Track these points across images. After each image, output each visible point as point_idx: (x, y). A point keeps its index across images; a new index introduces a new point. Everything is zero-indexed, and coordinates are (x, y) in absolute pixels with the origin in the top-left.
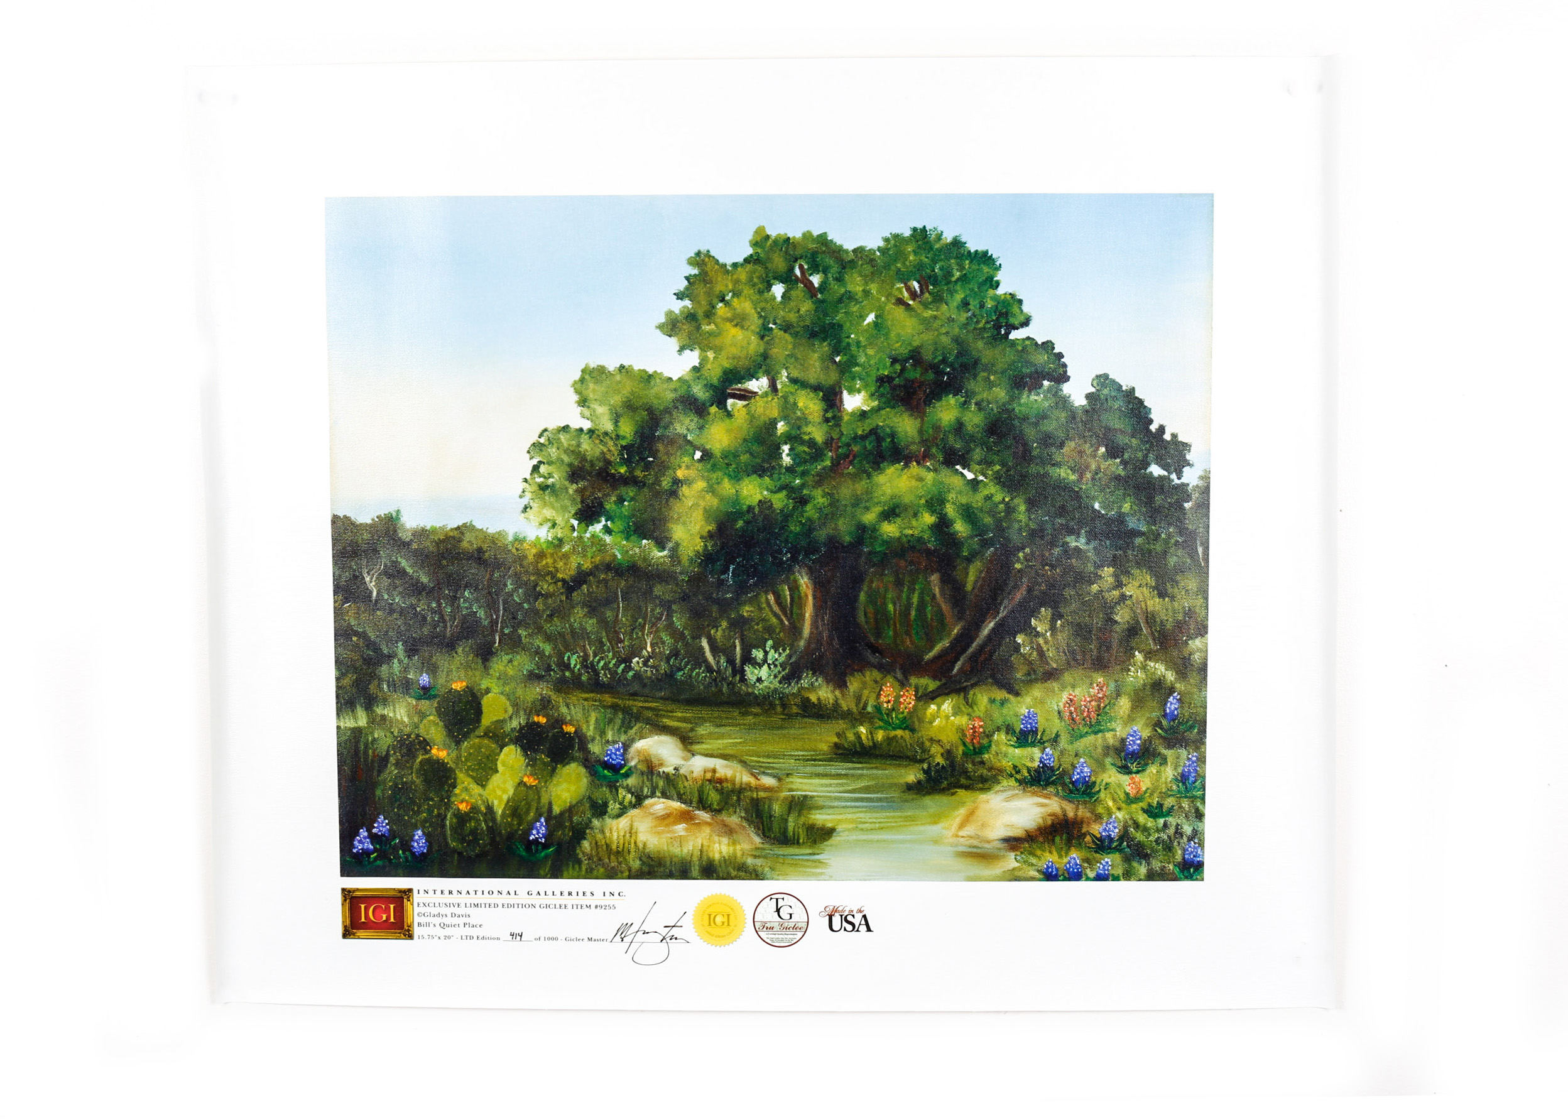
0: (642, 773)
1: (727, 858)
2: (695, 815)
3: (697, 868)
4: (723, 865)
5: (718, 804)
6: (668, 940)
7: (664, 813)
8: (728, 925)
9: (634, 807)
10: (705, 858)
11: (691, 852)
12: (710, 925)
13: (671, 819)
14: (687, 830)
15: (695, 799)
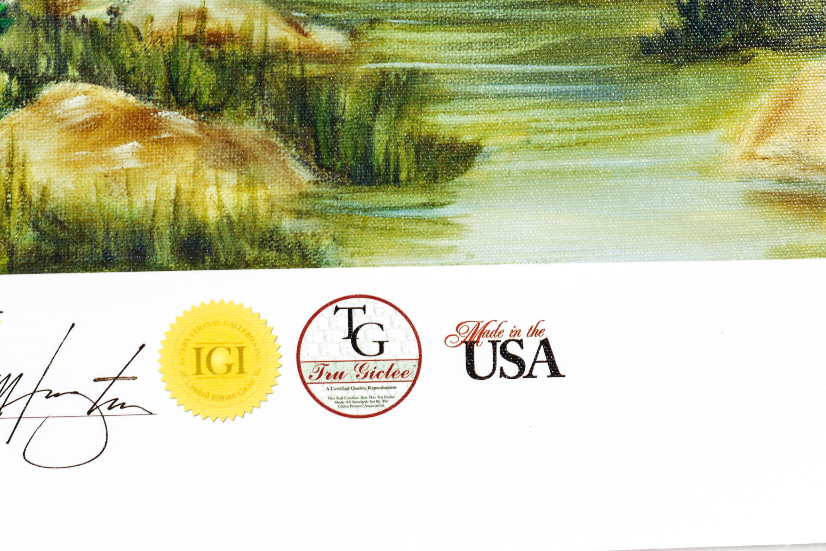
0: (34, 23)
1: (235, 218)
2: (160, 120)
3: (168, 243)
4: (227, 235)
5: (213, 94)
6: (104, 409)
7: (87, 116)
8: (241, 371)
9: (17, 103)
10: (184, 221)
11: (151, 207)
12: (199, 372)
13: (104, 132)
14: (141, 155)
15: (159, 84)
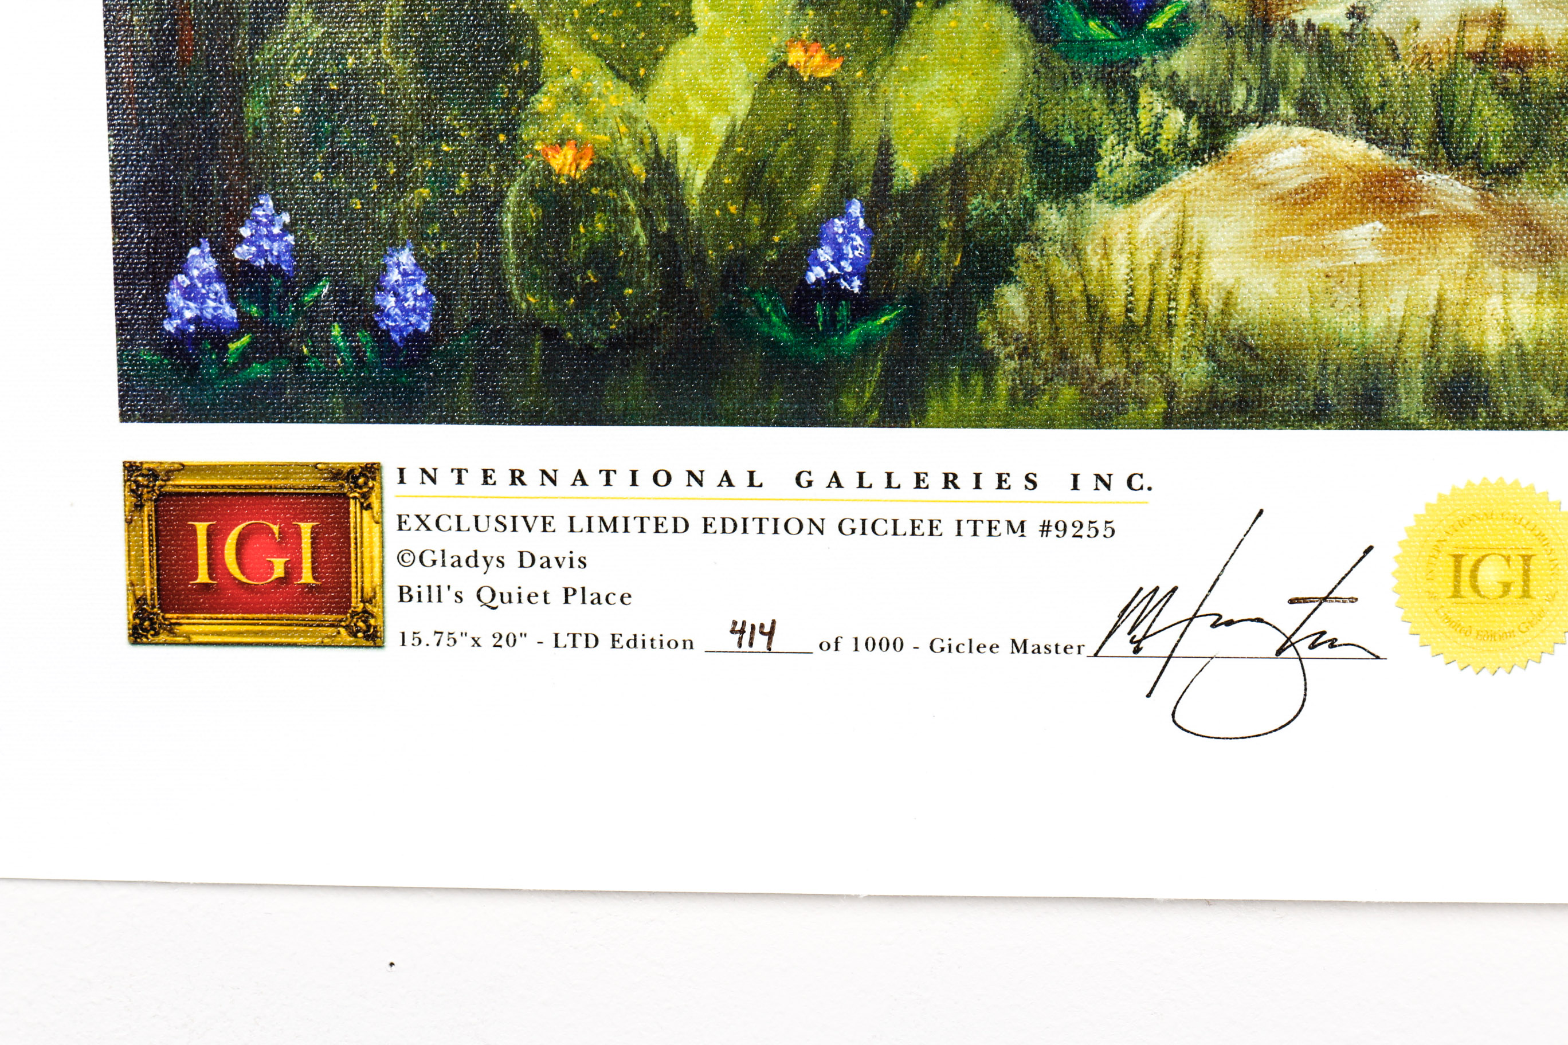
0: (1230, 31)
1: (1530, 348)
2: (1419, 187)
3: (1419, 385)
4: (1515, 374)
5: (1507, 146)
6: (1303, 647)
7: (1304, 180)
8: (1526, 594)
9: (1196, 157)
10: (1448, 349)
11: (1397, 327)
12: (1457, 593)
13: (1331, 205)
14: (1385, 244)
15: (1421, 131)
